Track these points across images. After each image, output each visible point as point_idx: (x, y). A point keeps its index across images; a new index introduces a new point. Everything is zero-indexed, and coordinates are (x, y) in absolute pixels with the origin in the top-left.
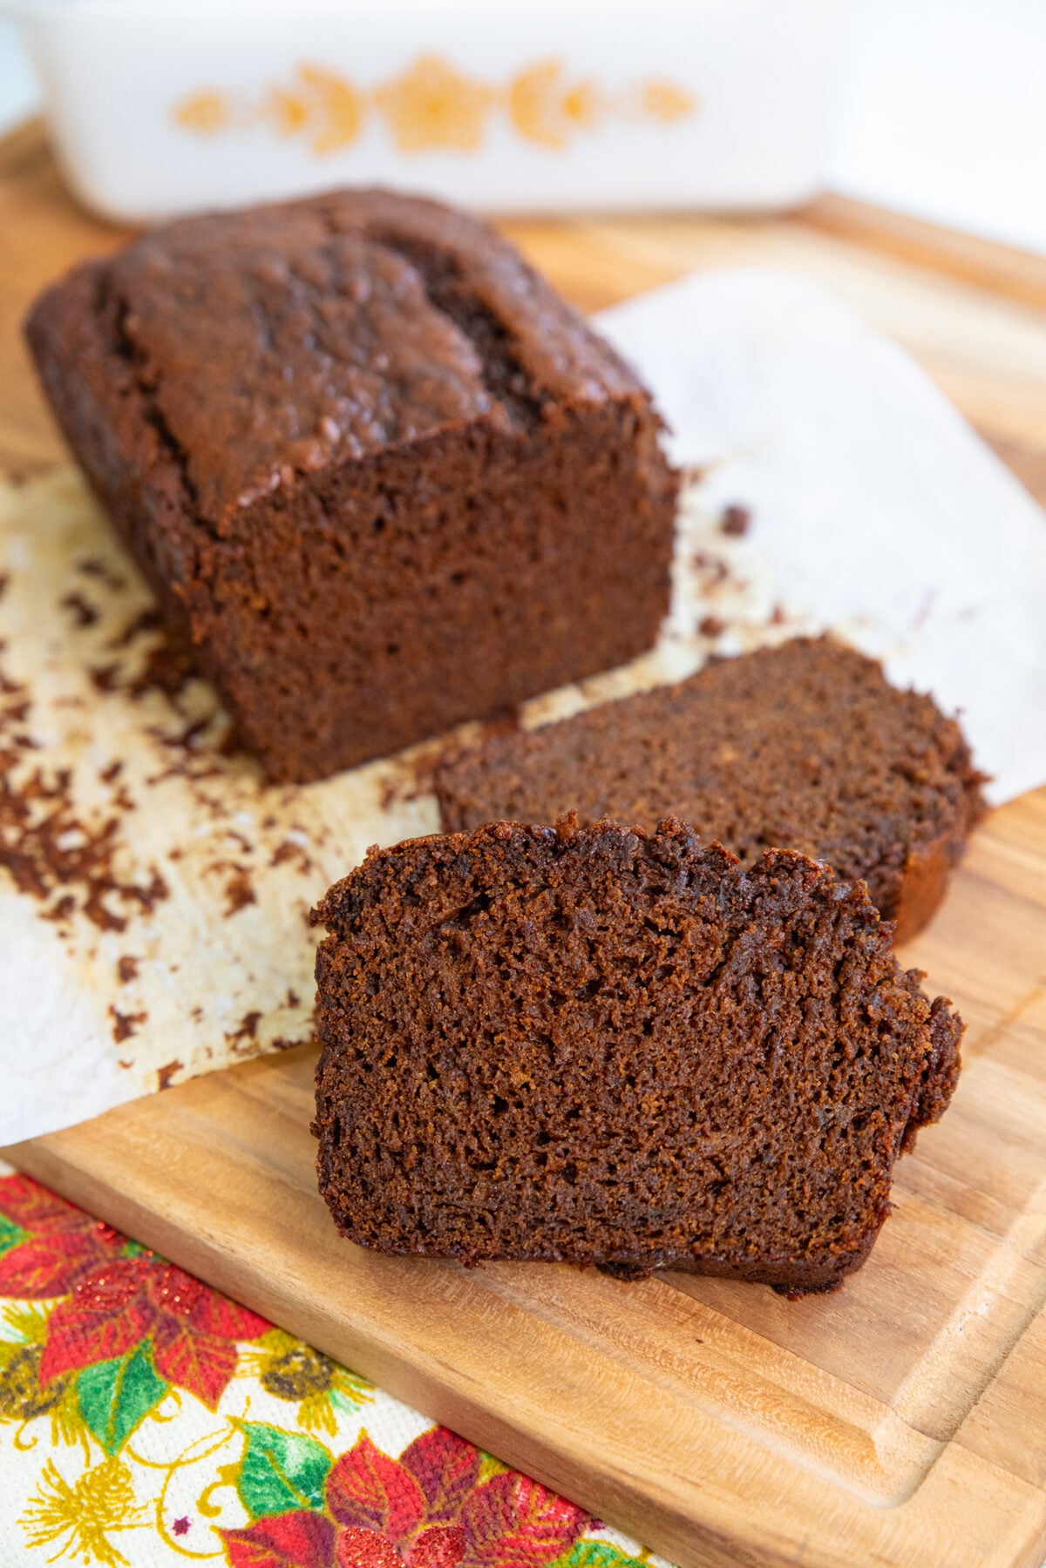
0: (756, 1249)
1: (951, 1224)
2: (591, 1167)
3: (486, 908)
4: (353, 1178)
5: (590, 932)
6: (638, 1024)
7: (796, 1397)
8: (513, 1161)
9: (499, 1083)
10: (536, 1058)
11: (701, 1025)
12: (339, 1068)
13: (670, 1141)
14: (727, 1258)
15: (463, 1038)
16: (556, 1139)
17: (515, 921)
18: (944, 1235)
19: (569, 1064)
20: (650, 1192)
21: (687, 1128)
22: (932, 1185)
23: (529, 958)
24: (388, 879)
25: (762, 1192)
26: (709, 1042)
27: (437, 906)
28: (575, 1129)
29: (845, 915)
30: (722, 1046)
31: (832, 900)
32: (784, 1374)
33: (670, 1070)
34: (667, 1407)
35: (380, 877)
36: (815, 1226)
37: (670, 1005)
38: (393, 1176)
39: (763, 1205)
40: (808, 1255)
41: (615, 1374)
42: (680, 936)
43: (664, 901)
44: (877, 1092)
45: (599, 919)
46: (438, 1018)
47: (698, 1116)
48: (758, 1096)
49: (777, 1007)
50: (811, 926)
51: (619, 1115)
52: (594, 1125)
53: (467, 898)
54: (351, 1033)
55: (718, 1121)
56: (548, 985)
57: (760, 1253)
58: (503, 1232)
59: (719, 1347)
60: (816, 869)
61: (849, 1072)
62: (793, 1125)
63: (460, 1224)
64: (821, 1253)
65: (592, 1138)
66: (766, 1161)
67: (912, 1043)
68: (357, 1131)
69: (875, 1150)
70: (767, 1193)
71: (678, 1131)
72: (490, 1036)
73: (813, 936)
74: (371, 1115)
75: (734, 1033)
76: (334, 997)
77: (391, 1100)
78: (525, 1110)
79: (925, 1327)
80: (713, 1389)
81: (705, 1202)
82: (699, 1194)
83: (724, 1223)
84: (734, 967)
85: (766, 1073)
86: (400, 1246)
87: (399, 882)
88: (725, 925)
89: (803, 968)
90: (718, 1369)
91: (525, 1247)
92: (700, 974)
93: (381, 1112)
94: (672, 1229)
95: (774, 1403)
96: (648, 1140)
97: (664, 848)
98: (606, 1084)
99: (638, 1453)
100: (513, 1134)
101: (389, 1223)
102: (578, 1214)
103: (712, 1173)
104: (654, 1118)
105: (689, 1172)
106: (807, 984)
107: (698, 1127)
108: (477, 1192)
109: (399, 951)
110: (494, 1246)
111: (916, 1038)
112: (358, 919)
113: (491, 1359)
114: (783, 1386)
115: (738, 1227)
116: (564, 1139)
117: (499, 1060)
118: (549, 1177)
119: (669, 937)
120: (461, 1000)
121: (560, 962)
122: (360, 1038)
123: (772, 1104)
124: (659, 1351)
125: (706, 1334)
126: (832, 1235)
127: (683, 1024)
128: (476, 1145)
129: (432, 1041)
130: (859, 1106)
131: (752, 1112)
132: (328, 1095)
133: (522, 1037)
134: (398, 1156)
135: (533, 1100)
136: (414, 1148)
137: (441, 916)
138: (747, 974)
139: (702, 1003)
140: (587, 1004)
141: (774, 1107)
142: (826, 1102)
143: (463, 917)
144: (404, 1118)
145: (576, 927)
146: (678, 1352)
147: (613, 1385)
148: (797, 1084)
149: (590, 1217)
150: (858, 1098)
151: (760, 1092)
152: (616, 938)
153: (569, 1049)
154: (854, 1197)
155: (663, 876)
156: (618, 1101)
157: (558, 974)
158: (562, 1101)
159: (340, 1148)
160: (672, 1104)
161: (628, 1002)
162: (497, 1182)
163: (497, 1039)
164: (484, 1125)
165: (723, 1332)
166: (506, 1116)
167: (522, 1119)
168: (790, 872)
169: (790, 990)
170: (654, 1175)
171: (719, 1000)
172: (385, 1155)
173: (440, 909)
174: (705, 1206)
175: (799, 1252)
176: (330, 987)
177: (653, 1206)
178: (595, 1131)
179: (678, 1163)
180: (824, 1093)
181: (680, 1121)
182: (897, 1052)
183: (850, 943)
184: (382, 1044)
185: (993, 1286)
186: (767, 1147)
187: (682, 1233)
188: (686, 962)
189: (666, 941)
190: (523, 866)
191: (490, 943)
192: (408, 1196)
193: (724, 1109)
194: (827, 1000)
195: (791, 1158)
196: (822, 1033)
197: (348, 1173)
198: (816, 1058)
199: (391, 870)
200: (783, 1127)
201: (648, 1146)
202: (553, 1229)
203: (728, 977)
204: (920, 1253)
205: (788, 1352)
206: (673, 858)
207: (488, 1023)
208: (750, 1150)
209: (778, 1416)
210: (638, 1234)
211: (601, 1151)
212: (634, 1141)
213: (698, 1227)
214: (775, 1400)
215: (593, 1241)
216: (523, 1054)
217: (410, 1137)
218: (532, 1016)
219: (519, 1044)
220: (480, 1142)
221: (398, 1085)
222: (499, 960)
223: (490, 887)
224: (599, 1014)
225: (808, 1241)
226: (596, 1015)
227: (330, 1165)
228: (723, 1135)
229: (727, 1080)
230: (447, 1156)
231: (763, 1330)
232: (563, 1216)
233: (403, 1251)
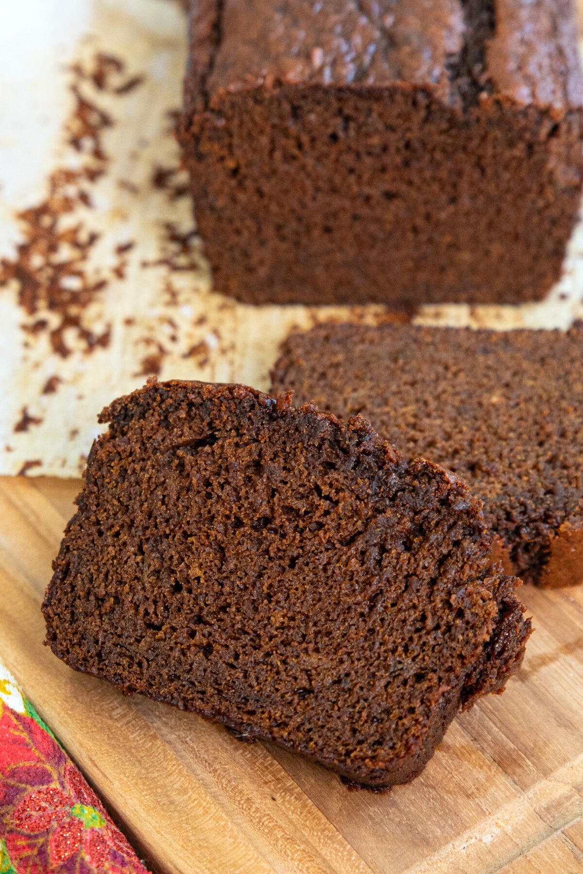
0: (314, 746)
1: (490, 770)
2: (222, 650)
3: (211, 444)
4: (67, 607)
5: (274, 482)
6: (286, 558)
7: (324, 859)
8: (174, 629)
9: (181, 571)
10: (211, 561)
11: (330, 573)
12: (82, 527)
13: (282, 649)
14: (293, 746)
15: (168, 532)
16: (206, 623)
17: (227, 459)
18: (482, 777)
19: (231, 572)
20: (257, 681)
21: (296, 644)
22: (489, 738)
23: (227, 488)
24: (155, 404)
25: (334, 707)
26: (332, 587)
27: (180, 433)
28: (222, 620)
29: (460, 523)
30: (340, 592)
31: (452, 509)
32: (322, 841)
33: (298, 599)
34: (231, 837)
35: (150, 401)
36: (360, 742)
37: (313, 551)
38: (92, 614)
39: (330, 716)
40: (349, 761)
41: (205, 804)
42: (337, 503)
43: (334, 475)
44: (439, 659)
45: (284, 474)
46: (156, 513)
47: (307, 638)
48: (354, 636)
49: (389, 576)
50: (433, 523)
51: (253, 620)
52: (234, 622)
53: (202, 434)
54: (97, 506)
55: (320, 645)
56: (234, 511)
57: (316, 750)
58: (151, 677)
59: (285, 807)
60: (448, 482)
61: (424, 639)
62: (371, 665)
63: (125, 662)
64: (358, 763)
65: (230, 630)
66: (343, 685)
67: (476, 631)
68: (79, 575)
69: (422, 702)
70: (336, 708)
71: (289, 644)
72: (186, 535)
73: (431, 531)
74: (91, 567)
75: (352, 585)
76: (94, 477)
77: (108, 560)
78: (193, 596)
79: (437, 838)
80: (271, 836)
81: (292, 700)
82: (289, 694)
83: (299, 720)
84: (367, 538)
85: (365, 621)
86: (82, 664)
87: (161, 408)
88: (370, 506)
89: (417, 553)
90: (280, 823)
91: (161, 692)
92: (341, 535)
93: (99, 567)
94: (263, 713)
95: (308, 859)
96: (267, 643)
97: (344, 437)
98: (252, 595)
99: (197, 863)
100: (179, 610)
101: (80, 646)
102: (203, 681)
103: (303, 682)
104: (277, 629)
105: (287, 676)
106: (416, 566)
107: (304, 645)
108: (143, 643)
109: (146, 458)
110: (141, 684)
111: (480, 628)
112: (127, 427)
113: (126, 767)
114: (318, 849)
115: (308, 726)
116: (211, 625)
117: (186, 555)
118: (193, 648)
119: (328, 502)
120: (175, 505)
121: (247, 498)
122: (102, 511)
123: (361, 645)
124: (245, 797)
125: (280, 795)
126: (369, 753)
127: (318, 568)
128: (153, 610)
129: (147, 528)
130: (422, 666)
131: (346, 647)
132: (68, 544)
133: (207, 543)
134: (100, 600)
135: (199, 591)
136: (112, 600)
137: (180, 441)
138: (375, 545)
139: (336, 558)
140: (256, 533)
141: (362, 647)
142: (400, 656)
143: (195, 445)
144: (112, 576)
145: (265, 475)
146: (257, 801)
147: (200, 811)
148: (383, 636)
149: (211, 686)
150: (424, 660)
151: (356, 634)
152: (290, 492)
153: (235, 561)
154: (396, 730)
155: (338, 456)
156: (256, 609)
157: (243, 506)
158: (218, 598)
159: (65, 584)
160: (292, 624)
161: (284, 541)
162: (158, 640)
163: (190, 539)
164: (162, 598)
165: (293, 797)
166: (179, 596)
167: (189, 601)
168: (430, 479)
169: (401, 566)
170: (263, 670)
171: (349, 559)
172: (92, 598)
173: (181, 436)
174: (290, 703)
175: (343, 758)
176: (94, 469)
177: (256, 692)
178: (233, 626)
179: (282, 667)
180: (400, 649)
181: (293, 637)
182: (463, 634)
183: (457, 544)
184: (115, 520)
185: (502, 824)
186: (347, 675)
187: (270, 718)
188: (334, 524)
189: (325, 505)
190: (245, 422)
191: (206, 470)
192: (98, 631)
193: (327, 639)
194: (426, 582)
195: (361, 688)
196: (414, 604)
197: (65, 603)
198: (404, 621)
199: (159, 398)
200: (363, 664)
201: (266, 648)
202: (184, 686)
203: (360, 544)
204: (458, 785)
205: (332, 826)
206: (348, 446)
207: (187, 527)
208: (335, 674)
209: (308, 868)
210: (239, 708)
211: (233, 642)
212: (258, 641)
213: (280, 717)
214: (310, 857)
215: (208, 703)
216: (204, 555)
217: (112, 589)
218: (217, 531)
219: (202, 548)
220: (155, 609)
221: (116, 552)
222: (208, 483)
223: (219, 430)
224: (262, 543)
225: (352, 751)
226: (260, 543)
227: (55, 593)
228: (320, 657)
229: (335, 617)
230: (132, 612)
231: (321, 806)
232: (193, 679)
233: (83, 669)
